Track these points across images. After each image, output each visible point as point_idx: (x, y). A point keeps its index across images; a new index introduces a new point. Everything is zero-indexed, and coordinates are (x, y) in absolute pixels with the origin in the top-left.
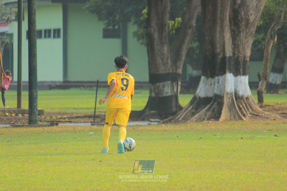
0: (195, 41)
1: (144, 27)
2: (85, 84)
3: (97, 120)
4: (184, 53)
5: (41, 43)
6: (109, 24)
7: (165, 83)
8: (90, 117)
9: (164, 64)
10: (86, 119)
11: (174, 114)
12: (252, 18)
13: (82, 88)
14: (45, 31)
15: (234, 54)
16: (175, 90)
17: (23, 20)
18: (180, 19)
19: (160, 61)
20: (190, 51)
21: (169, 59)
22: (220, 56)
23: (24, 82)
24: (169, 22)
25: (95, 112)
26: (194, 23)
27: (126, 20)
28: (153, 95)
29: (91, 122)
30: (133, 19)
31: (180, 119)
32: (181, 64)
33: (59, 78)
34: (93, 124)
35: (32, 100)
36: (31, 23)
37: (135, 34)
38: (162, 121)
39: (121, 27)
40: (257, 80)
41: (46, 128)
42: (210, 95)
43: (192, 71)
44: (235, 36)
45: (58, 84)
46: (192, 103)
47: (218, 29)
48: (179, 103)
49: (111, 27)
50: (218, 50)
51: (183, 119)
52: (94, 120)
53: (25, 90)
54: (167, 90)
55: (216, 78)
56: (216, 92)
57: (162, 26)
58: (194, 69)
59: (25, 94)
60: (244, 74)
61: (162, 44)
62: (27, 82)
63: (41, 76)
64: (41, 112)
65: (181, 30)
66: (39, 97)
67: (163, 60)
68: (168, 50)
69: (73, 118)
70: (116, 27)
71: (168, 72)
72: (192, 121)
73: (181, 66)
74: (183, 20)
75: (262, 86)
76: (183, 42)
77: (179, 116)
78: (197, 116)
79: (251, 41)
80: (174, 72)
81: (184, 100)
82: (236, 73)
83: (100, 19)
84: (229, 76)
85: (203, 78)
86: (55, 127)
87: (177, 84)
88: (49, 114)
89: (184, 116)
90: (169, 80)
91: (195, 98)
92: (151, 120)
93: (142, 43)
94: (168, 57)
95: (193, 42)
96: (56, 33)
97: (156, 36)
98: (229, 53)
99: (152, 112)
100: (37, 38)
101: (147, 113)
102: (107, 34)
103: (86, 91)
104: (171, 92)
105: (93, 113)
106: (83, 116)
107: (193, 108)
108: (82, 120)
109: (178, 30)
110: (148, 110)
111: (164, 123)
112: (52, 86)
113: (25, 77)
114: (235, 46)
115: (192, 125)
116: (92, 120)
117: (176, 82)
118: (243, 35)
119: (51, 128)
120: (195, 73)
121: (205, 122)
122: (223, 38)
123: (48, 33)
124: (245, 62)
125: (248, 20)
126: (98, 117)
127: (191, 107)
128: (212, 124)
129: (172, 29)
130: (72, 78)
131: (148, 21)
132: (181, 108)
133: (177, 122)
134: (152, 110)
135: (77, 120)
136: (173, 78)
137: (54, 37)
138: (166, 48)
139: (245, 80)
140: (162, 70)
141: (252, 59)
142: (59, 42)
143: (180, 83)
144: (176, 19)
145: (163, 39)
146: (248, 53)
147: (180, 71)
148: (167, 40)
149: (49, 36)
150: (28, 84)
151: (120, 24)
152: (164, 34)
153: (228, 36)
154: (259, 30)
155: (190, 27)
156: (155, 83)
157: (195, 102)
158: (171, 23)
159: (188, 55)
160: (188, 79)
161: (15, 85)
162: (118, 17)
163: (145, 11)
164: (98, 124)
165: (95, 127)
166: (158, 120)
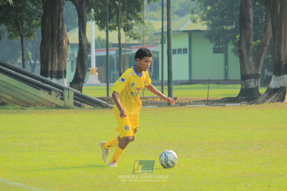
0: (269, 54)
1: (238, 46)
2: (202, 82)
3: (209, 103)
4: (262, 62)
5: (175, 58)
6: (216, 45)
7: (251, 80)
8: (205, 101)
9: (250, 68)
10: (203, 102)
11: (256, 98)
13: (200, 83)
14: (178, 50)
16: (257, 84)
17: (165, 43)
18: (259, 41)
19: (247, 67)
21: (253, 65)
23: (165, 81)
24: (253, 42)
25: (208, 98)
27: (227, 42)
28: (243, 87)
29: (206, 104)
30: (231, 42)
31: (260, 102)
32: (260, 68)
33: (186, 78)
34: (206, 105)
35: (170, 91)
37: (232, 50)
38: (248, 103)
39: (224, 46)
41: (177, 107)
42: (278, 87)
43: (267, 73)
45: (186, 82)
46: (267, 92)
48: (259, 92)
49: (217, 47)
51: (261, 101)
52: (207, 102)
53: (165, 85)
54: (252, 84)
55: (282, 76)
56: (282, 84)
57: (248, 45)
58: (269, 71)
59: (166, 88)
61: (248, 56)
62: (166, 81)
63: (175, 78)
65: (260, 48)
67: (249, 66)
68: (252, 60)
70: (221, 46)
71: (252, 73)
72: (267, 103)
73: (261, 69)
74: (261, 41)
76: (261, 55)
77: (259, 100)
78: (270, 100)
80: (256, 73)
81: (262, 91)
83: (211, 42)
85: (274, 76)
86: (183, 107)
87: (258, 80)
88: (180, 99)
89: (262, 100)
90: (253, 78)
91: (268, 89)
92: (242, 102)
93: (237, 56)
94: (252, 64)
95: (268, 55)
96: (185, 51)
97: (245, 51)
99: (243, 98)
100: (173, 53)
101: (240, 98)
102: (216, 51)
104: (254, 86)
105: (207, 99)
106: (201, 100)
107: (267, 95)
108: (200, 103)
109: (258, 47)
110: (240, 96)
111: (250, 104)
112: (182, 83)
113: (166, 78)
115: (265, 104)
116: (206, 103)
117: (257, 80)
119: (181, 107)
120: (269, 74)
123: (180, 51)
126: (210, 101)
127: (266, 94)
129: (255, 47)
130: (194, 78)
131: (240, 43)
132: (260, 95)
133: (258, 103)
134: (243, 96)
135: (197, 103)
136: (256, 76)
137: (184, 53)
138: (251, 59)
140: (249, 72)
142: (187, 56)
143: (260, 80)
144: (257, 41)
145: (249, 53)
147: (260, 73)
148: (252, 54)
149: (181, 53)
150: (167, 82)
151: (224, 44)
152: (250, 50)
155: (266, 46)
156: (245, 80)
157: (269, 91)
158: (254, 43)
159: (264, 62)
160: (265, 77)
161: (160, 82)
162: (222, 40)
163: (238, 36)
164: (210, 105)
165: (208, 106)
166: (246, 102)
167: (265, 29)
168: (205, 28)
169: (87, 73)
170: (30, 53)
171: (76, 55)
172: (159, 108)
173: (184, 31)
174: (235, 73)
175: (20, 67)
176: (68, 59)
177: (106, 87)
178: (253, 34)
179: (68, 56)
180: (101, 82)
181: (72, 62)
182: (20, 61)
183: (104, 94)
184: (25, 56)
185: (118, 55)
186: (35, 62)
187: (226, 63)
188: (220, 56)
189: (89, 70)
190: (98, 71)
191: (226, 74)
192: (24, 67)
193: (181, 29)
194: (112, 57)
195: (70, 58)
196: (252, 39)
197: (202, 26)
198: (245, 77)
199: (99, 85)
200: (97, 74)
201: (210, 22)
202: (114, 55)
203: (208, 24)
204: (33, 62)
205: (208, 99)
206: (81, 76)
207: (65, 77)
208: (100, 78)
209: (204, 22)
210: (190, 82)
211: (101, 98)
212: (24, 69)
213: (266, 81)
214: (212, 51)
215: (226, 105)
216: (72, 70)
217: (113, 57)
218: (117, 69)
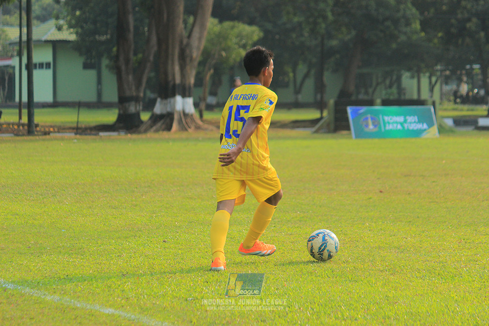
1: (114, 61)
3: (79, 131)
4: (144, 80)
5: (36, 73)
6: (87, 59)
7: (131, 103)
8: (73, 129)
9: (129, 89)
10: (71, 131)
11: (137, 126)
12: (195, 55)
14: (40, 64)
15: (182, 81)
16: (138, 108)
17: (23, 55)
18: (141, 55)
19: (126, 87)
20: (149, 80)
21: (133, 86)
22: (172, 83)
23: (24, 103)
24: (133, 57)
26: (151, 58)
27: (100, 56)
30: (105, 56)
32: (142, 89)
33: (49, 99)
34: (76, 134)
35: (30, 116)
36: (29, 58)
37: (107, 66)
39: (96, 61)
40: (198, 101)
41: (41, 137)
42: (164, 112)
43: (150, 95)
44: (182, 68)
45: (49, 104)
46: (151, 118)
47: (170, 62)
48: (140, 119)
49: (89, 61)
50: (170, 78)
51: (144, 130)
52: (77, 130)
54: (132, 108)
55: (169, 100)
56: (169, 110)
57: (127, 61)
60: (189, 96)
61: (128, 74)
63: (37, 98)
64: (37, 126)
65: (142, 64)
66: (35, 114)
67: (128, 86)
69: (61, 129)
70: (93, 61)
71: (132, 95)
72: (151, 132)
73: (143, 91)
74: (143, 55)
75: (203, 106)
77: (141, 128)
78: (154, 128)
79: (194, 73)
80: (137, 95)
81: (145, 117)
82: (184, 96)
83: (81, 54)
84: (179, 98)
85: (159, 100)
86: (47, 137)
87: (139, 105)
88: (42, 126)
89: (145, 128)
90: (133, 101)
91: (153, 115)
92: (120, 131)
93: (113, 73)
94: (132, 84)
95: (151, 73)
96: (48, 65)
97: (123, 67)
98: (178, 80)
99: (121, 125)
100: (33, 69)
101: (117, 126)
102: (86, 66)
103: (70, 110)
104: (135, 110)
106: (69, 127)
108: (67, 131)
110: (118, 123)
111: (129, 133)
112: (45, 105)
113: (25, 99)
114: (183, 75)
115: (151, 134)
116: (75, 131)
117: (138, 103)
118: (188, 67)
119: (44, 137)
121: (161, 132)
122: (173, 69)
123: (41, 66)
124: (190, 88)
125: (191, 57)
126: (80, 129)
127: (150, 121)
128: (165, 134)
129: (135, 63)
130: (60, 99)
131: (117, 57)
132: (142, 122)
133: (139, 133)
134: (121, 123)
135: (64, 131)
136: (136, 99)
137: (46, 68)
139: (190, 101)
140: (128, 93)
141: (196, 85)
142: (49, 73)
143: (141, 103)
144: (138, 55)
145: (129, 70)
146: (192, 81)
147: (142, 95)
148: (132, 71)
149: (42, 67)
150: (27, 104)
151: (96, 58)
152: (130, 66)
153: (177, 68)
154: (200, 64)
155: (149, 61)
156: (123, 103)
157: (153, 118)
159: (147, 82)
160: (147, 100)
161: (18, 104)
162: (94, 53)
163: (115, 49)
164: (80, 134)
165: (78, 136)
166: (125, 130)
167: (148, 41)
168: (73, 37)
172: (17, 138)
173: (47, 42)
174: (111, 94)
178: (133, 47)
187: (99, 82)
188: (92, 74)
191: (99, 94)
193: (44, 38)
196: (132, 53)
197: (69, 35)
198: (123, 100)
201: (80, 30)
203: (77, 33)
205: (77, 126)
209: (72, 30)
210: (55, 105)
213: (149, 105)
214: (81, 66)
215: (101, 134)
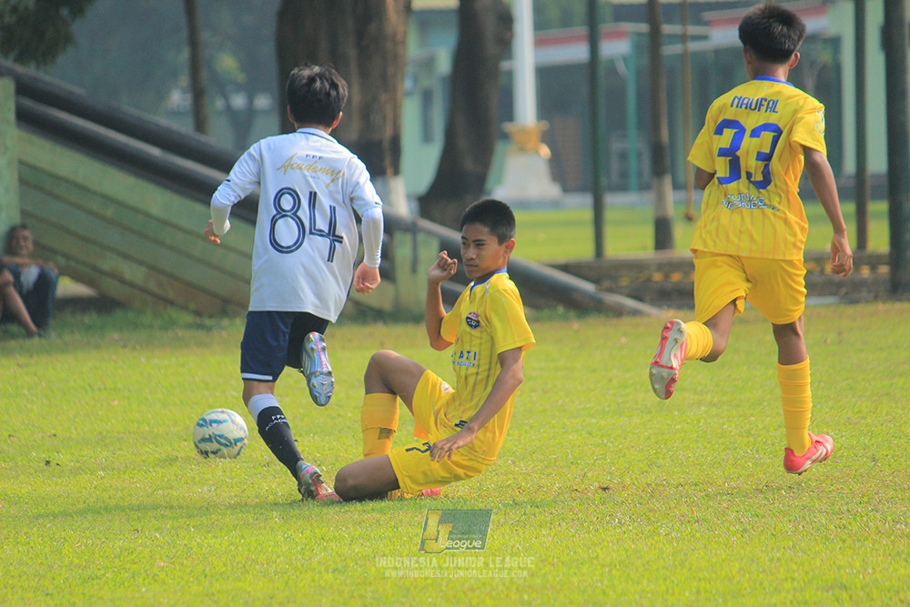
35: (900, 224)
161: (852, 183)
169: (500, 147)
170: (227, 63)
171: (444, 64)
172: (851, 310)
175: (184, 127)
176: (408, 84)
177: (588, 214)
179: (410, 69)
180: (566, 189)
181: (427, 97)
182: (178, 98)
183: (582, 250)
184: (204, 75)
185: (645, 61)
186: (251, 99)
189: (506, 137)
190: (547, 138)
192: (200, 125)
194: (612, 69)
195: (416, 79)
199: (555, 205)
200: (545, 151)
202: (625, 59)
204: (239, 101)
206: (469, 164)
207: (397, 172)
208: (558, 170)
211: (565, 268)
212: (203, 138)
216: (427, 137)
217: (621, 67)
218: (640, 125)
